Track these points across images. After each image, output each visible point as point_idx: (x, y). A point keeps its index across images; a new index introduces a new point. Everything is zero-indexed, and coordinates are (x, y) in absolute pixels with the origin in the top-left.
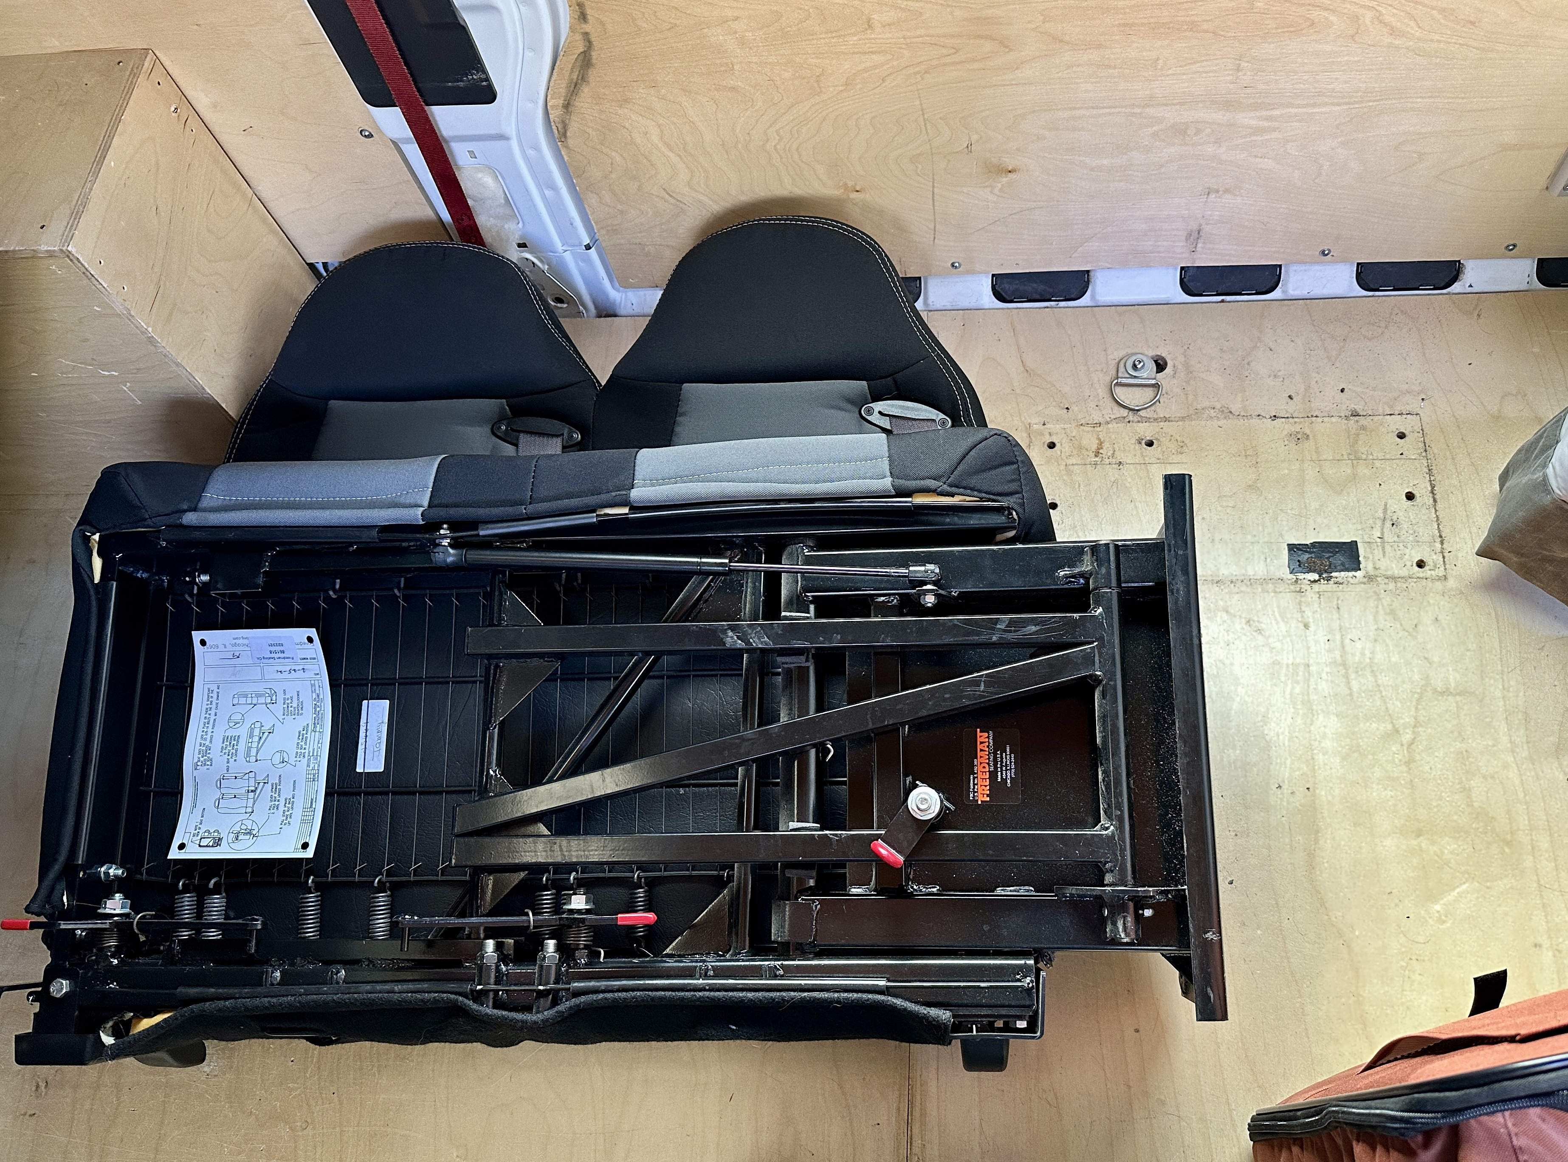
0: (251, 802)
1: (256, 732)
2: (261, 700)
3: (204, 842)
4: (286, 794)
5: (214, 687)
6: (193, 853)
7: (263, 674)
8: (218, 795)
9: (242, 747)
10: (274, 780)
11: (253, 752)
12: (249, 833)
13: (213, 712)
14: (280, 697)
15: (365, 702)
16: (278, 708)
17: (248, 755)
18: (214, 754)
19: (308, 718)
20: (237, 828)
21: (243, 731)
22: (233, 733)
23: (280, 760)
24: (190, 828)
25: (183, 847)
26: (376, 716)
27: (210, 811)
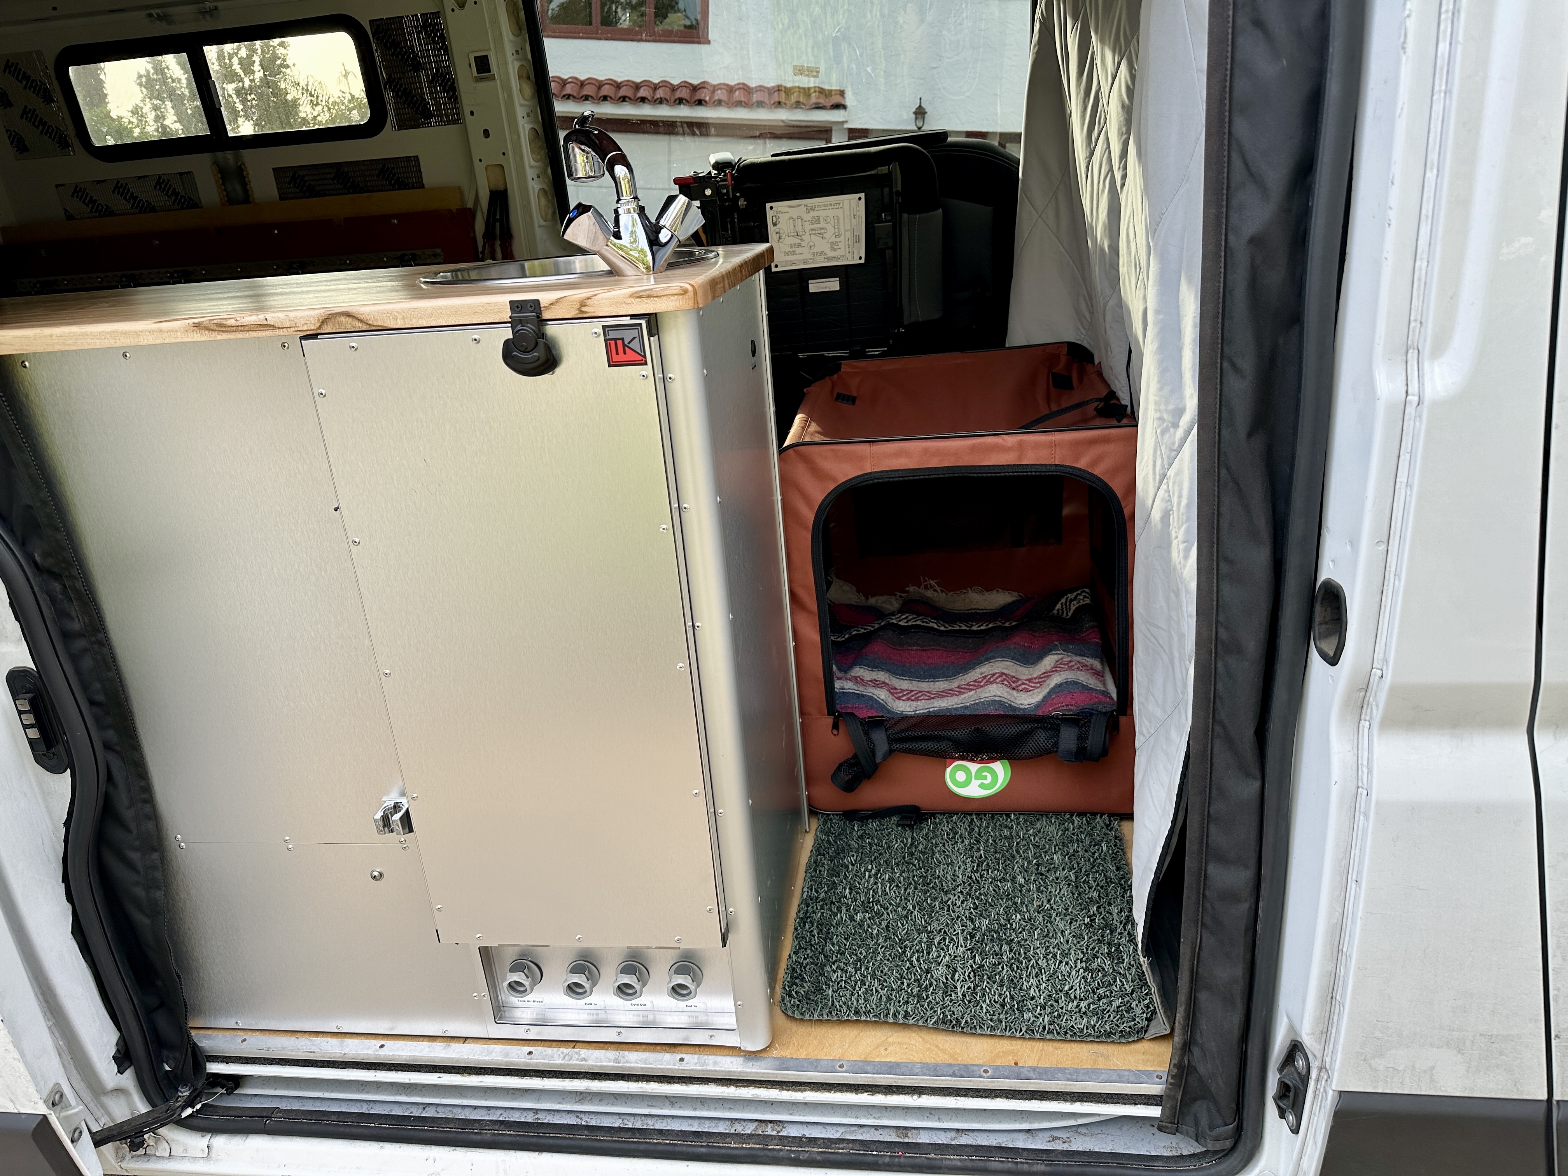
0: (792, 234)
1: (822, 231)
2: (837, 230)
3: (774, 218)
4: (798, 250)
5: (841, 205)
6: (769, 214)
7: (847, 230)
8: (795, 217)
9: (815, 227)
10: (803, 244)
11: (814, 232)
12: (780, 238)
13: (830, 207)
14: (838, 240)
15: (838, 279)
16: (833, 239)
17: (812, 231)
18: (812, 214)
19: (831, 254)
20: (781, 231)
21: (822, 224)
22: (821, 219)
23: (811, 244)
24: (779, 209)
25: (771, 208)
26: (833, 285)
27: (787, 216)
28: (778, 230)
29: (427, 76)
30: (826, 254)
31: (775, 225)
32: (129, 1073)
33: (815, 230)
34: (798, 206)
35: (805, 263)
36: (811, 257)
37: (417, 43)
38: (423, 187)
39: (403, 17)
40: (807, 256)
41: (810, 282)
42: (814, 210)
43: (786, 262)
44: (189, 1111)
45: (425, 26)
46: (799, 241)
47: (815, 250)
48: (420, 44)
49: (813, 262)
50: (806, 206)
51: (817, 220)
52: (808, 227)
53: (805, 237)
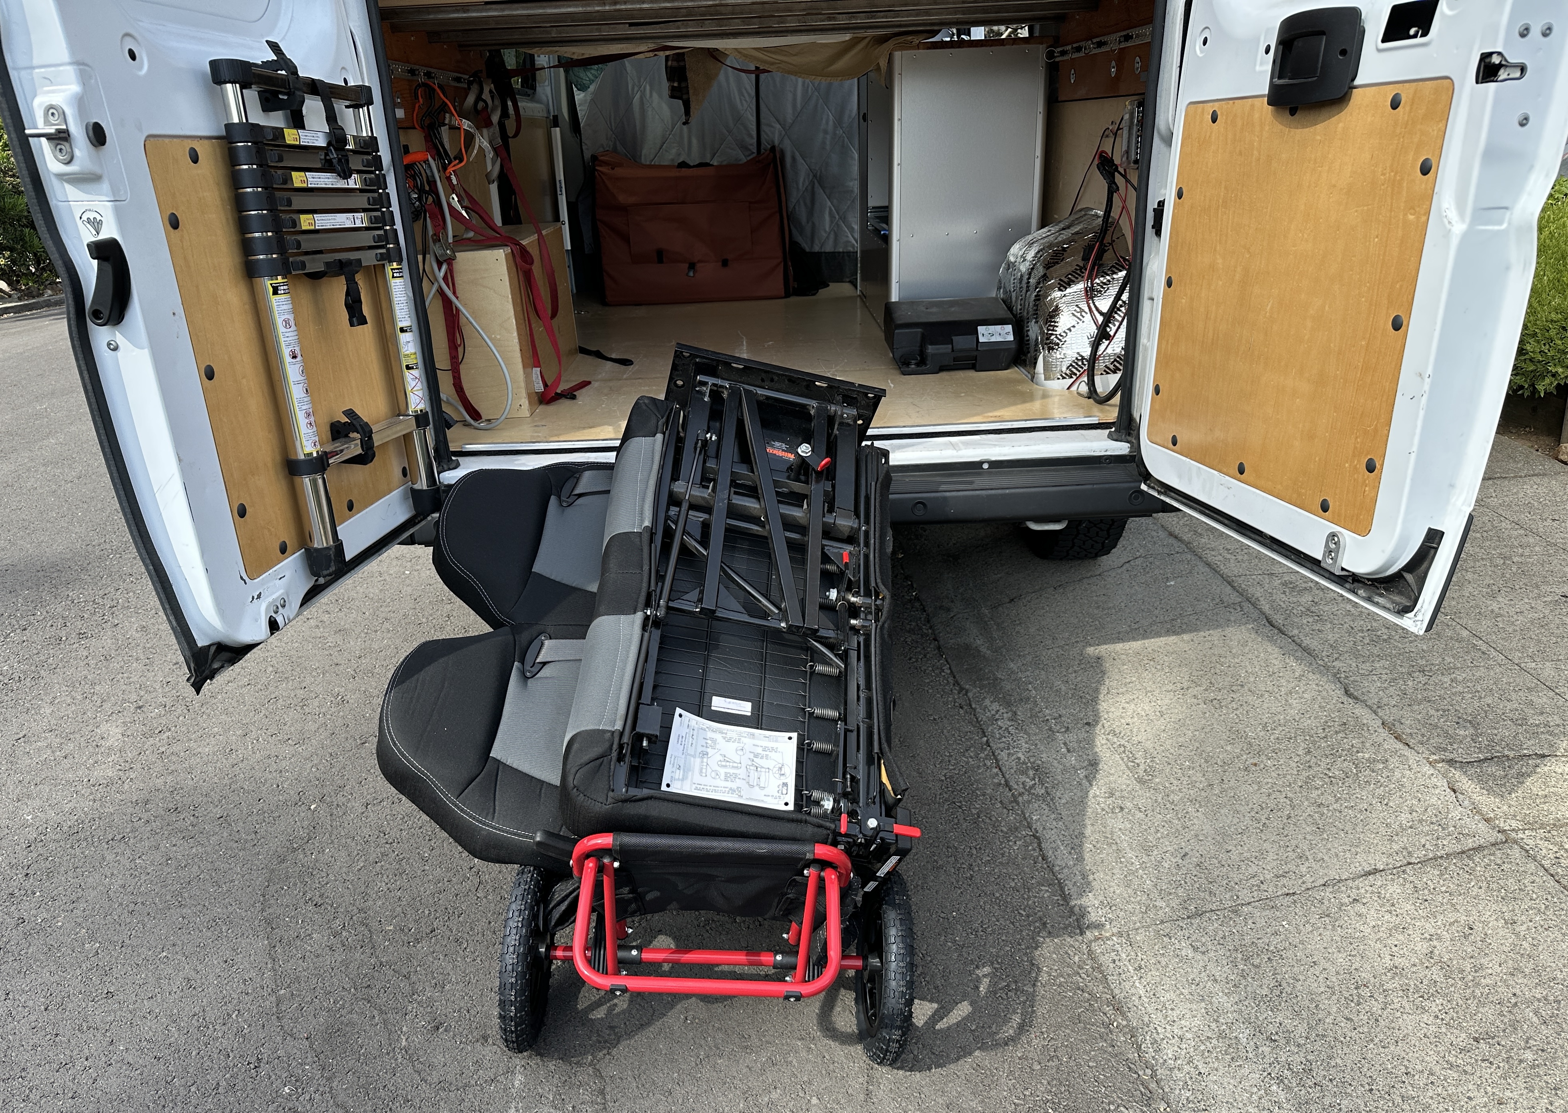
0: (763, 770)
1: (724, 763)
2: (705, 760)
3: (785, 792)
4: (759, 750)
5: (694, 786)
6: (791, 798)
7: (690, 755)
8: (757, 788)
9: (732, 771)
10: (752, 756)
11: (735, 765)
12: (781, 768)
13: (708, 788)
15: (713, 708)
16: (711, 751)
17: (737, 767)
18: (734, 786)
19: (718, 737)
20: (777, 776)
21: (722, 771)
22: (723, 777)
23: (741, 753)
24: (776, 801)
25: (786, 804)
26: (719, 703)
27: (766, 792)
28: (782, 777)
30: (724, 738)
31: (785, 785)
33: (733, 768)
34: (749, 798)
35: (753, 735)
36: (743, 739)
40: (748, 743)
41: (749, 714)
42: (731, 789)
43: (776, 741)
46: (755, 760)
47: (736, 745)
49: (741, 732)
50: (742, 797)
51: (727, 777)
52: (742, 772)
53: (745, 761)
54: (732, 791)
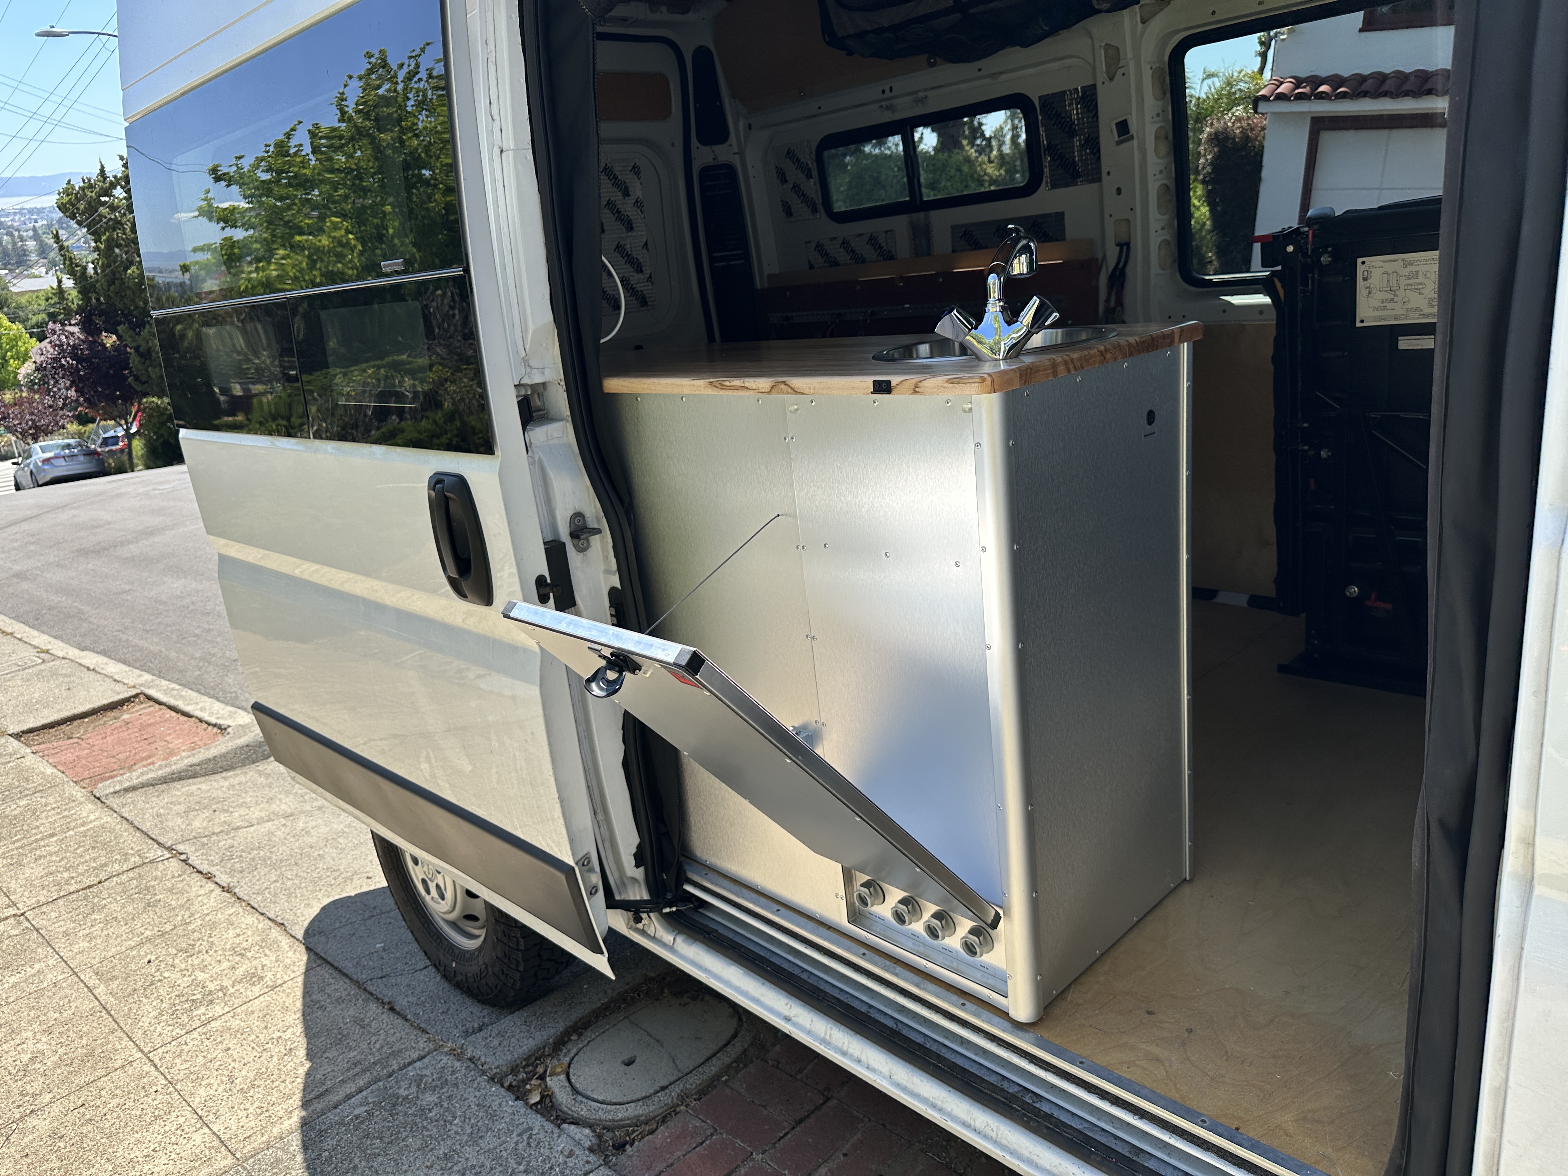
0: (1385, 289)
1: (1420, 286)
3: (1365, 273)
4: (1389, 306)
6: (1360, 269)
8: (1390, 272)
10: (1396, 299)
11: (1409, 287)
12: (1370, 293)
15: (1434, 336)
16: (1432, 295)
18: (1410, 268)
19: (1427, 310)
20: (1372, 286)
21: (1421, 279)
22: (1420, 273)
23: (1406, 299)
24: (1373, 264)
25: (1363, 263)
26: (1428, 342)
27: (1382, 270)
28: (1368, 286)
29: (1080, 140)
30: (1421, 310)
31: (1365, 279)
32: (642, 869)
33: (1411, 285)
34: (1395, 261)
35: (1396, 319)
36: (1405, 313)
37: (1075, 112)
38: (1064, 239)
39: (1065, 91)
40: (1399, 310)
41: (1400, 338)
42: (1412, 265)
43: (1374, 317)
44: (667, 910)
45: (1083, 98)
46: (1392, 297)
47: (1410, 306)
48: (1078, 114)
49: (1406, 318)
50: (1403, 260)
51: (1415, 275)
52: (1403, 282)
53: (1400, 293)
54: (1411, 264)
